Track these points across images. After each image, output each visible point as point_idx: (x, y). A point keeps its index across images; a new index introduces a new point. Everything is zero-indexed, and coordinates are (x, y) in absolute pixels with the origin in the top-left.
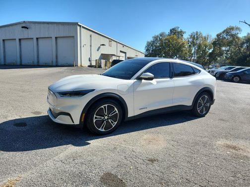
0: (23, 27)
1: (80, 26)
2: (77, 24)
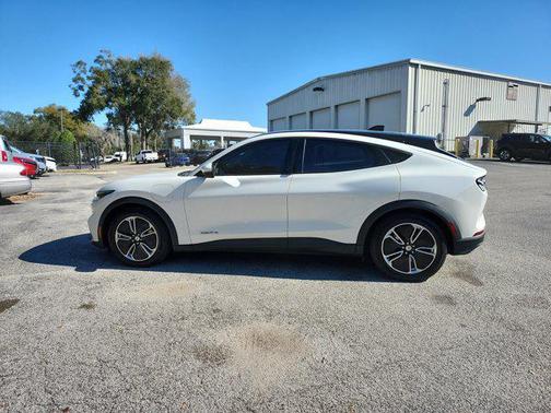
0: (315, 90)
1: (416, 66)
2: (407, 63)
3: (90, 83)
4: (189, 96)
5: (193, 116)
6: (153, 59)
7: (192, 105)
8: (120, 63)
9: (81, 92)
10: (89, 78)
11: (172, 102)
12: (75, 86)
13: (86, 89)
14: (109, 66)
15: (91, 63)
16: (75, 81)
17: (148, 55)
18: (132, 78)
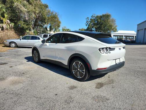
3: (89, 22)
4: (115, 24)
5: (116, 30)
6: (106, 15)
7: (116, 26)
8: (97, 17)
9: (87, 25)
10: (89, 21)
11: (109, 26)
12: (86, 23)
13: (89, 24)
14: (94, 18)
15: (90, 18)
16: (86, 22)
17: (104, 14)
18: (99, 20)
